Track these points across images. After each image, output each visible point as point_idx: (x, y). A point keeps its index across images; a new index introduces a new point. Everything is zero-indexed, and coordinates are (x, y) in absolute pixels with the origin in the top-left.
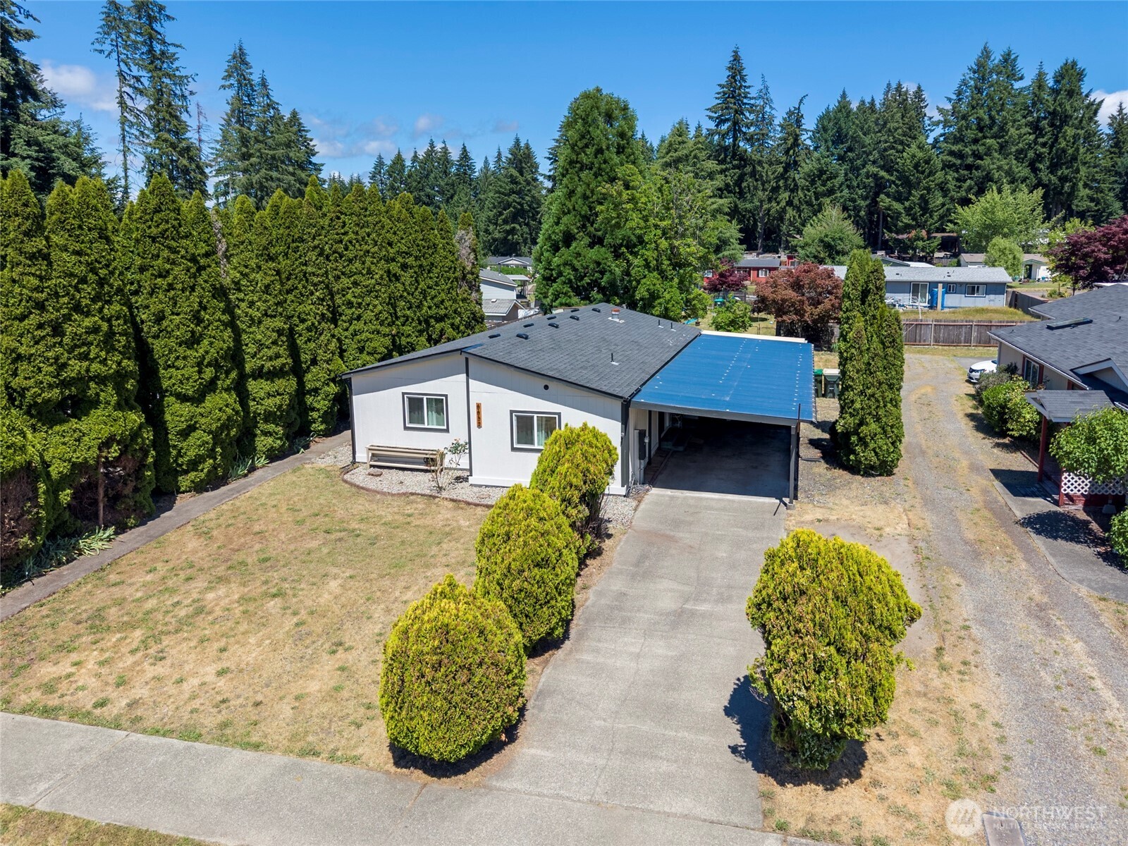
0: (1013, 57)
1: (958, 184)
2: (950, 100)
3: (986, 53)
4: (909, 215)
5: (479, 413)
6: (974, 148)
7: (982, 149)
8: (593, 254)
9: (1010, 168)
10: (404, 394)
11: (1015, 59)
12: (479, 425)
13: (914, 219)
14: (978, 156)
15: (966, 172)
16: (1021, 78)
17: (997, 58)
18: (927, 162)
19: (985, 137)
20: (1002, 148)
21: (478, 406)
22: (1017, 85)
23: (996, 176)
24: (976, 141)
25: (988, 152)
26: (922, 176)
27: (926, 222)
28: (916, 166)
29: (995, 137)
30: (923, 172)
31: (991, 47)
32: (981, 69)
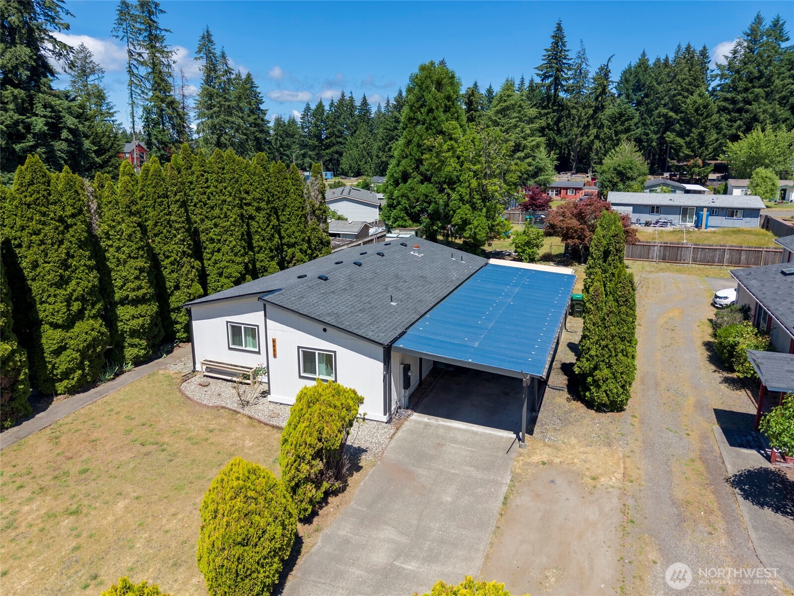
0: (781, 22)
1: (730, 124)
2: (727, 57)
3: (759, 20)
4: (689, 148)
5: (274, 346)
6: (745, 95)
7: (751, 96)
8: (423, 188)
9: (774, 111)
10: (227, 322)
11: (783, 24)
12: (275, 356)
13: (692, 151)
14: (747, 102)
15: (737, 115)
16: (787, 39)
17: (767, 24)
18: (705, 107)
19: (754, 87)
20: (768, 96)
21: (274, 341)
22: (784, 45)
23: (762, 117)
24: (746, 90)
25: (756, 98)
26: (701, 118)
27: (702, 153)
28: (697, 110)
29: (762, 86)
30: (702, 115)
31: (762, 15)
32: (753, 35)
